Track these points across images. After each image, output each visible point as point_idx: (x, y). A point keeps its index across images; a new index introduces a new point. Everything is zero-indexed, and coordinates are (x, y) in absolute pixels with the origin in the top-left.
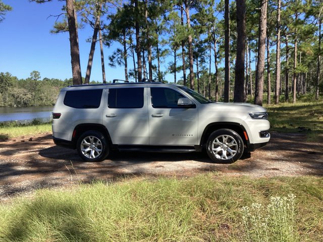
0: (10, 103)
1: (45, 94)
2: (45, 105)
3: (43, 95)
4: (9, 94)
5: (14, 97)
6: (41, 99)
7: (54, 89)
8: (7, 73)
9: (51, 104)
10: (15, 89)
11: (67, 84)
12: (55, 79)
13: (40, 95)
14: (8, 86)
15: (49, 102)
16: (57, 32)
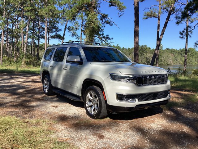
0: (144, 62)
1: (164, 58)
2: (163, 65)
3: (163, 58)
4: (145, 57)
5: (146, 59)
6: (161, 61)
7: (170, 55)
8: (145, 45)
9: (167, 64)
10: (148, 54)
11: (180, 52)
12: (174, 49)
13: (161, 59)
14: (145, 52)
15: (165, 63)
16: (147, 18)
